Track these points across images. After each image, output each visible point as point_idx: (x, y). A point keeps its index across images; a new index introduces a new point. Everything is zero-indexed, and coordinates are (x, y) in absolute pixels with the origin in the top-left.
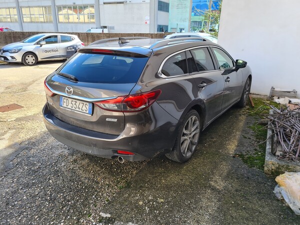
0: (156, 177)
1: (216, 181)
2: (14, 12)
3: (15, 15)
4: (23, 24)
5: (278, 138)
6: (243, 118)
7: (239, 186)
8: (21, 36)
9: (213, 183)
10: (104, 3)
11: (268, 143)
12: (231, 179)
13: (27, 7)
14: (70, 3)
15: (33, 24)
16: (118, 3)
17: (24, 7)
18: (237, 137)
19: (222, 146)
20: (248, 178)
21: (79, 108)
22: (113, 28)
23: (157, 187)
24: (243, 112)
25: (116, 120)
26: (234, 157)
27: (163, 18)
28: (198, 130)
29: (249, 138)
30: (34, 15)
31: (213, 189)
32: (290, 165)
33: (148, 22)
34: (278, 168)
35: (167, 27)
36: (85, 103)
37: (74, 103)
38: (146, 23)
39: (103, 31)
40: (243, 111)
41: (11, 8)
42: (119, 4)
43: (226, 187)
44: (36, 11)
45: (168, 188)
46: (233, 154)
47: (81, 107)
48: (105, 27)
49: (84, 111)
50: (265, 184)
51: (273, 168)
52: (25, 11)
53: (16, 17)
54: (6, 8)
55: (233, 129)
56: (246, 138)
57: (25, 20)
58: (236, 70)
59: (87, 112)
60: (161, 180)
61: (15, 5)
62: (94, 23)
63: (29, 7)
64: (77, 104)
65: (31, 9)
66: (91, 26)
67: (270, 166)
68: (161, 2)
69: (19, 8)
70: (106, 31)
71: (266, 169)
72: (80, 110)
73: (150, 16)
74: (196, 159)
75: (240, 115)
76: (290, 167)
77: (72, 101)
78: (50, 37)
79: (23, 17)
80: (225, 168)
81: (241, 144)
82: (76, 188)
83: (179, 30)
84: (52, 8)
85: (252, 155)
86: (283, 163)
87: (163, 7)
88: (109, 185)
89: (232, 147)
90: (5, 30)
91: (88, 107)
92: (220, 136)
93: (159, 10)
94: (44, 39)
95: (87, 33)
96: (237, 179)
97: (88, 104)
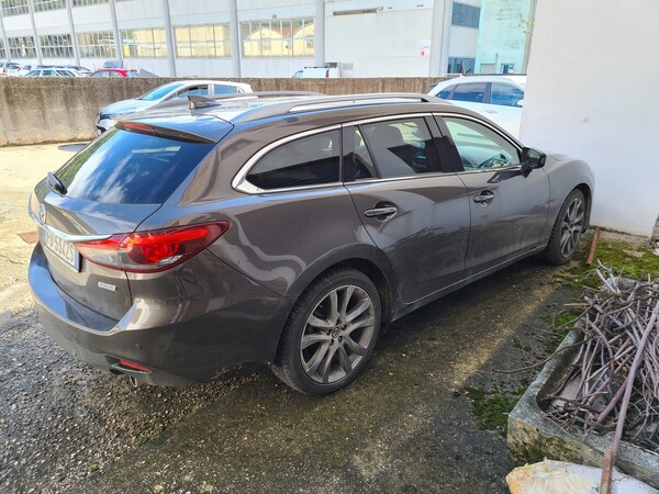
0: (236, 425)
1: (369, 456)
2: (161, 36)
3: (162, 43)
4: (176, 61)
5: (581, 360)
6: (542, 294)
7: (422, 476)
8: (142, 86)
9: (357, 459)
10: (335, 14)
11: (545, 369)
12: (413, 454)
13: (184, 27)
14: (267, 16)
15: (194, 60)
16: (364, 12)
17: (179, 27)
18: (498, 341)
19: (446, 361)
20: (458, 458)
21: (64, 254)
22: (349, 66)
23: (221, 450)
24: (555, 277)
25: (113, 288)
26: (456, 395)
27: (462, 43)
28: (371, 320)
29: (528, 349)
30: (196, 42)
31: (348, 476)
32: (567, 439)
33: (428, 52)
34: (538, 442)
35: (472, 61)
37: (58, 241)
38: (423, 53)
39: (327, 75)
40: (557, 273)
41: (157, 28)
42: (365, 15)
43: (385, 474)
44: (202, 34)
45: (244, 457)
46: (457, 387)
47: (65, 251)
48: (334, 65)
49: (70, 262)
50: (493, 480)
51: (527, 440)
52: (181, 35)
53: (165, 46)
54: (147, 29)
55: (499, 321)
56: (518, 346)
57: (181, 52)
58: (526, 172)
59: (74, 263)
60: (241, 434)
61: (163, 23)
62: (311, 56)
63: (189, 26)
65: (193, 30)
66: (307, 62)
67: (519, 433)
68: (461, 5)
69: (171, 29)
70: (334, 74)
71: (510, 439)
72: (65, 258)
73: (432, 39)
74: (358, 389)
75: (542, 284)
76: (569, 447)
78: (195, 88)
79: (176, 48)
80: (416, 419)
81: (497, 362)
82: (51, 429)
83: (499, 70)
84: (232, 27)
85: (508, 395)
86: (551, 433)
87: (466, 17)
88: (120, 432)
89: (466, 368)
90: (130, 75)
91: (73, 253)
92: (454, 335)
93: (453, 23)
94: (180, 93)
95: (276, 80)
96: (428, 456)
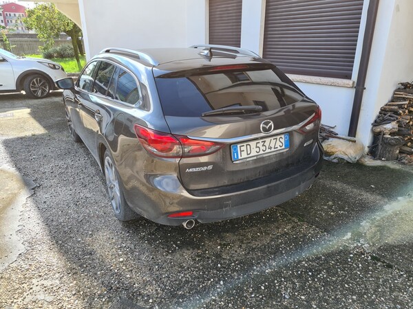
21: (271, 148)
25: (312, 141)
36: (278, 137)
37: (260, 145)
47: (272, 145)
49: (279, 148)
59: (283, 147)
64: (267, 144)
72: (273, 150)
77: (257, 143)
91: (283, 141)
97: (283, 136)
